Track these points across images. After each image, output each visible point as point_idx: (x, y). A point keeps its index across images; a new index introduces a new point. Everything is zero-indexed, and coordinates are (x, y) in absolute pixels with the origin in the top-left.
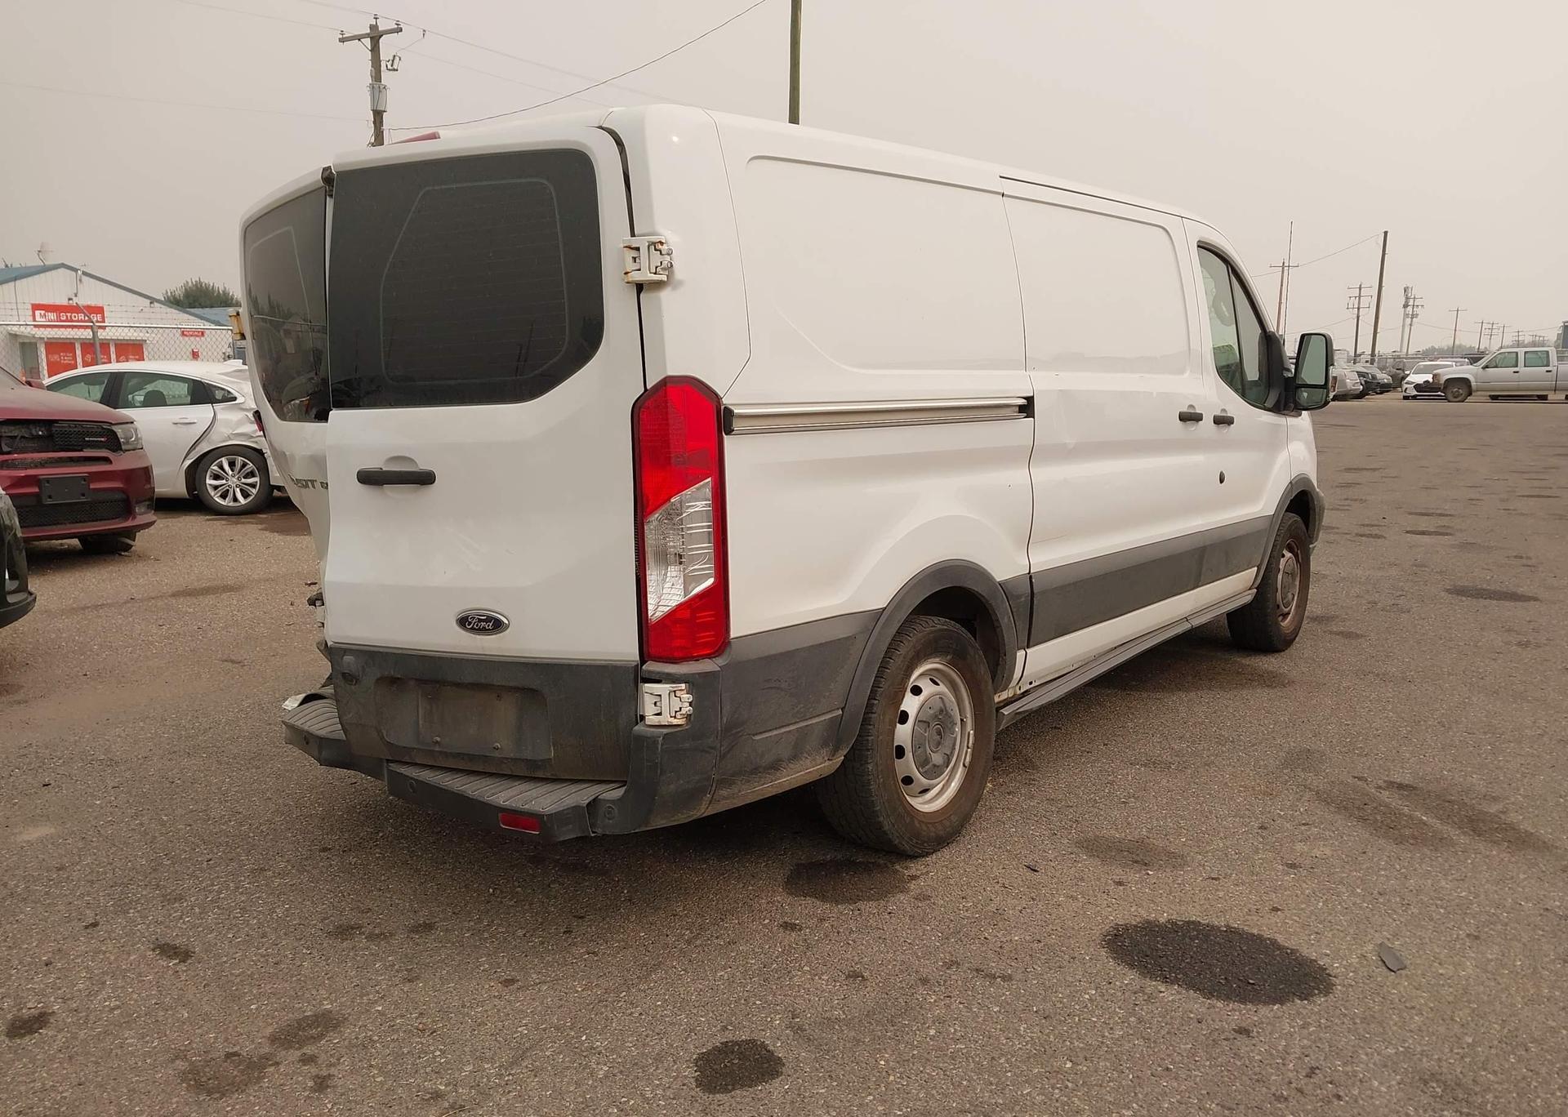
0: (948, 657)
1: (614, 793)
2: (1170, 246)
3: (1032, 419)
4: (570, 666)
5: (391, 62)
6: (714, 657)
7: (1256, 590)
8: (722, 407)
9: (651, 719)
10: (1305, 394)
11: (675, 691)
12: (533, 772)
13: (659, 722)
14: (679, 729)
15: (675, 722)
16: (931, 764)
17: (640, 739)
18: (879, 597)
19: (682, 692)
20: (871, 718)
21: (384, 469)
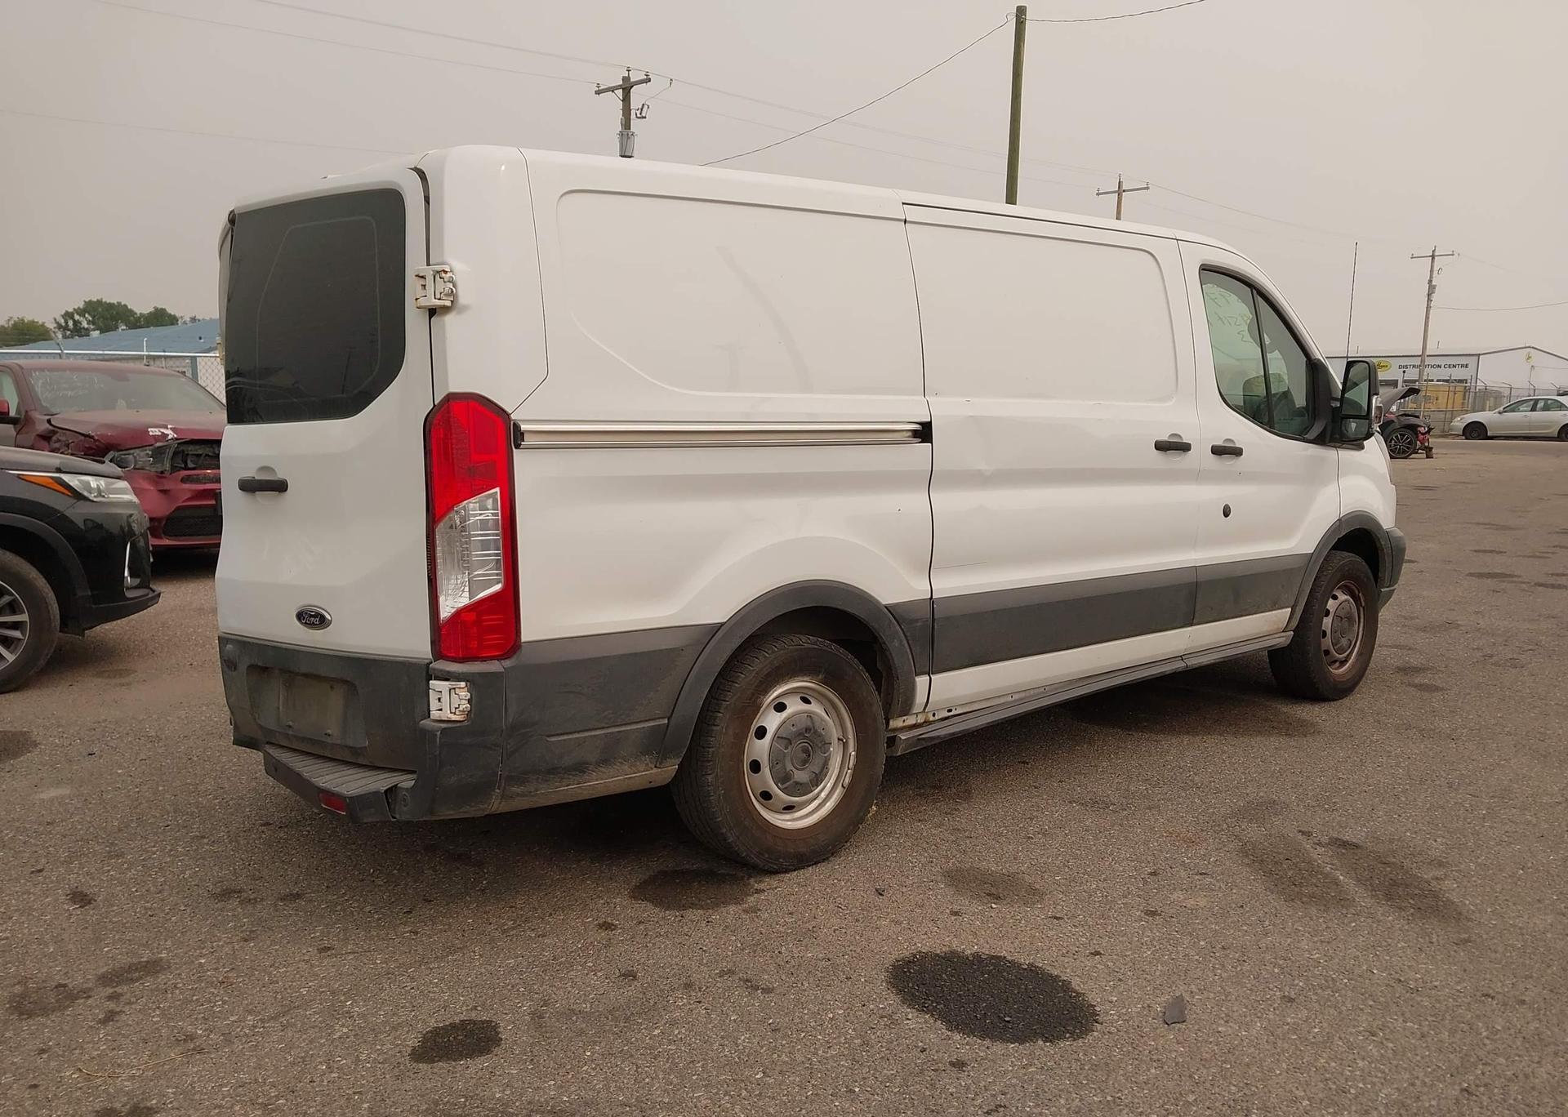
0: (820, 677)
1: (406, 782)
2: (1157, 269)
3: (930, 444)
4: (374, 661)
5: (640, 110)
6: (502, 659)
7: (1292, 633)
8: (512, 423)
9: (435, 714)
10: (1353, 425)
11: (454, 689)
12: (353, 759)
13: (440, 717)
14: (458, 725)
15: (454, 718)
16: (792, 781)
17: (424, 732)
18: (718, 613)
19: (462, 690)
20: (713, 730)
21: (256, 478)
